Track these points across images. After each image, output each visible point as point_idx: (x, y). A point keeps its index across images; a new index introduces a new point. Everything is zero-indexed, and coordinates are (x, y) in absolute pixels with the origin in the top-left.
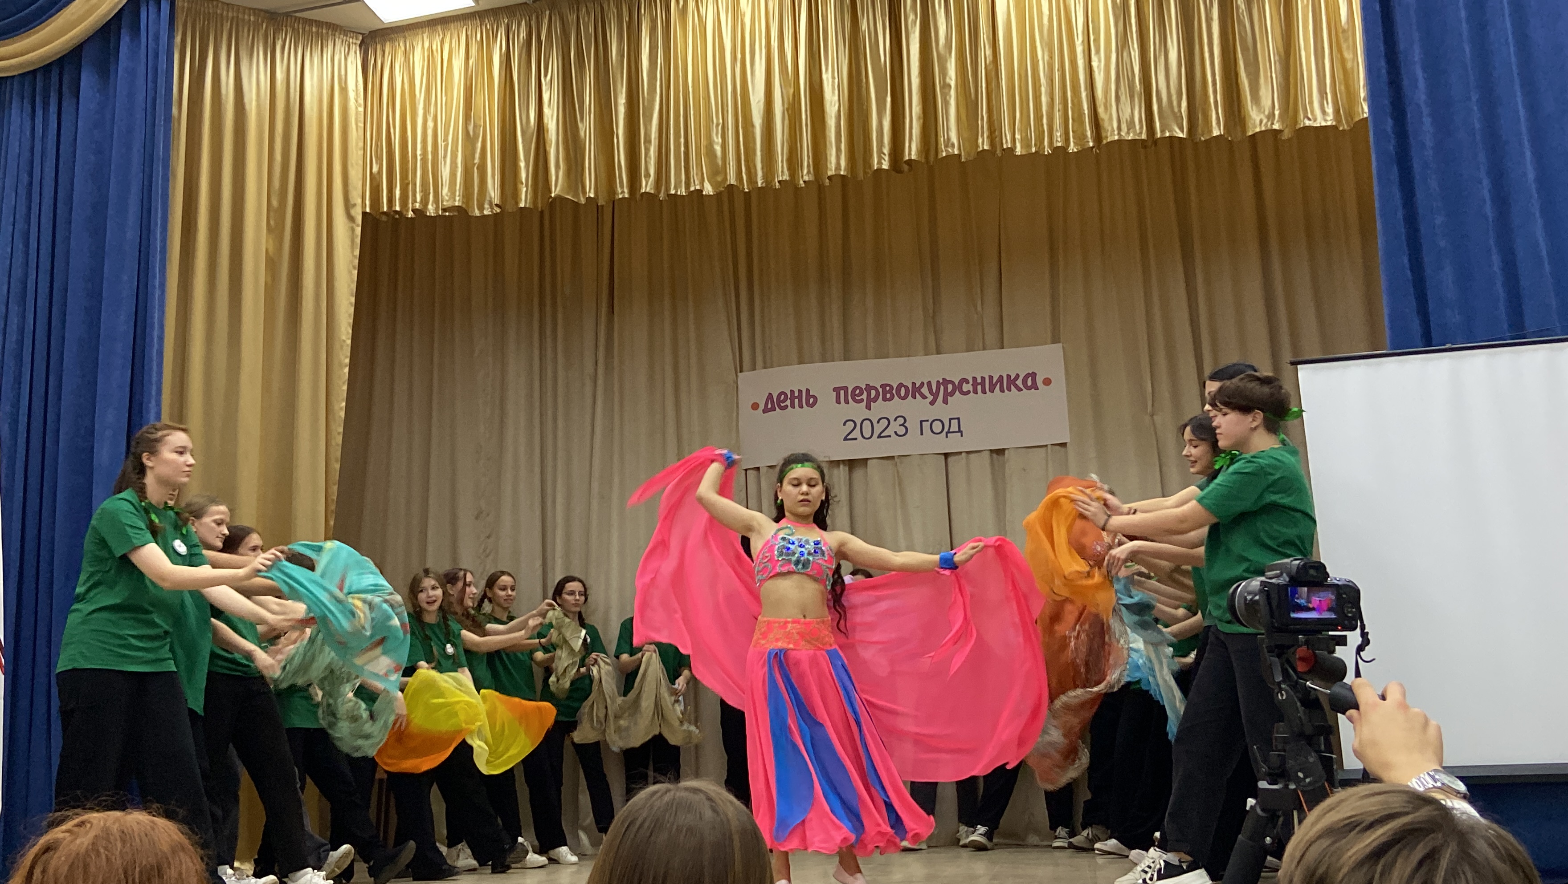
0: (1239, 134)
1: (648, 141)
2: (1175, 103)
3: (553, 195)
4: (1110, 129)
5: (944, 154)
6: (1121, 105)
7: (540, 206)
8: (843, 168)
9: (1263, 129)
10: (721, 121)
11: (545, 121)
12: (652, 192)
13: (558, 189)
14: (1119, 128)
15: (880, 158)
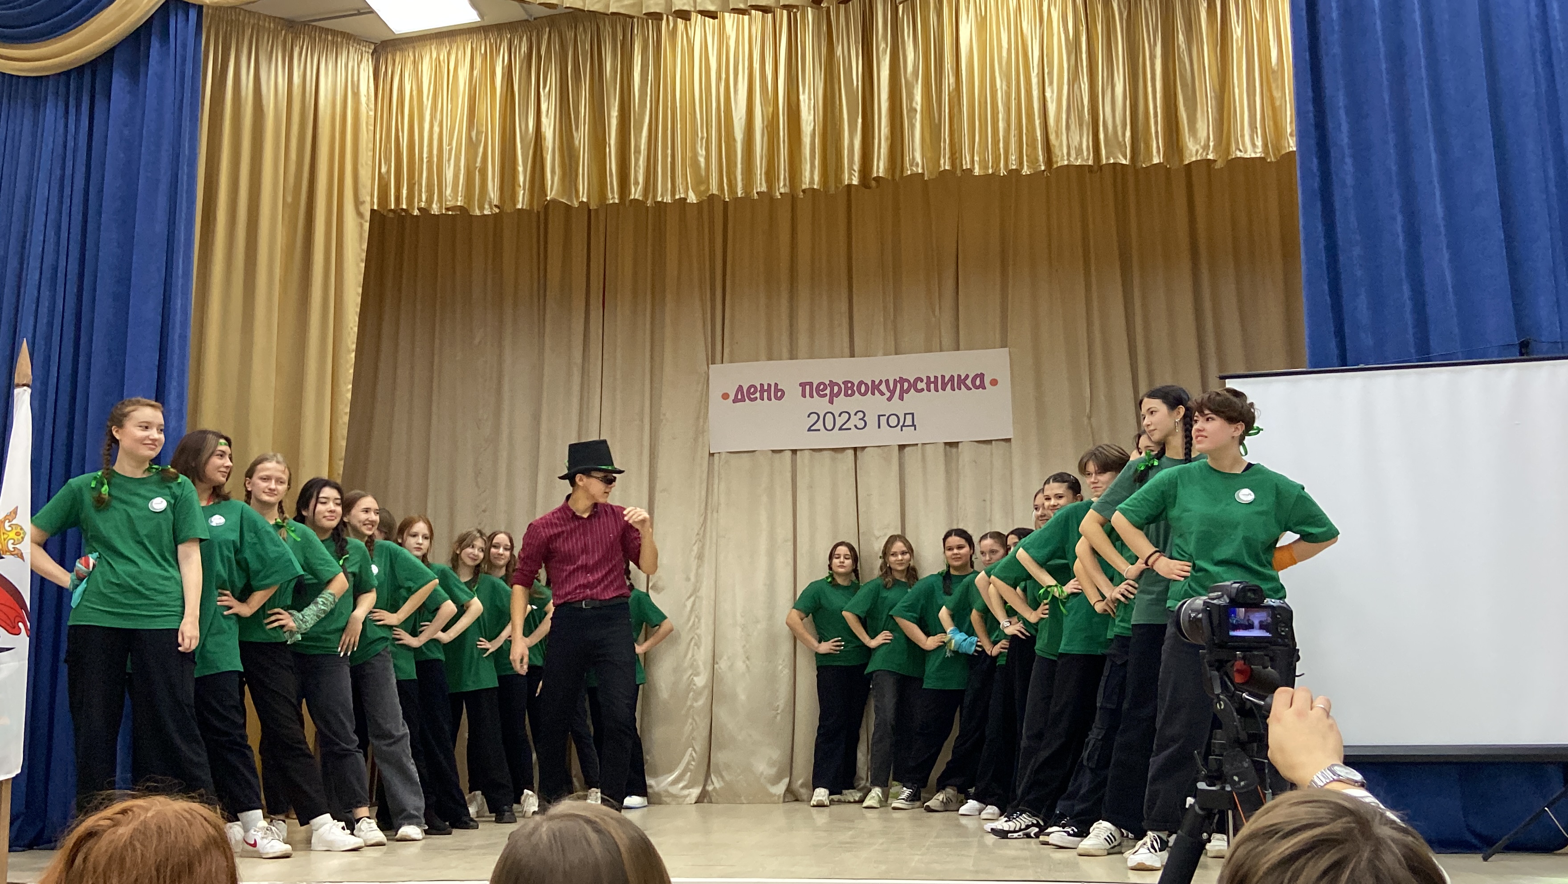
0: (1177, 163)
1: (638, 151)
2: (1120, 133)
3: (548, 198)
4: (1060, 154)
5: (909, 172)
6: (1071, 134)
7: (535, 208)
8: (816, 183)
9: (1199, 158)
10: (705, 135)
11: (543, 129)
12: (641, 198)
13: (553, 193)
14: (1069, 154)
15: (850, 174)
